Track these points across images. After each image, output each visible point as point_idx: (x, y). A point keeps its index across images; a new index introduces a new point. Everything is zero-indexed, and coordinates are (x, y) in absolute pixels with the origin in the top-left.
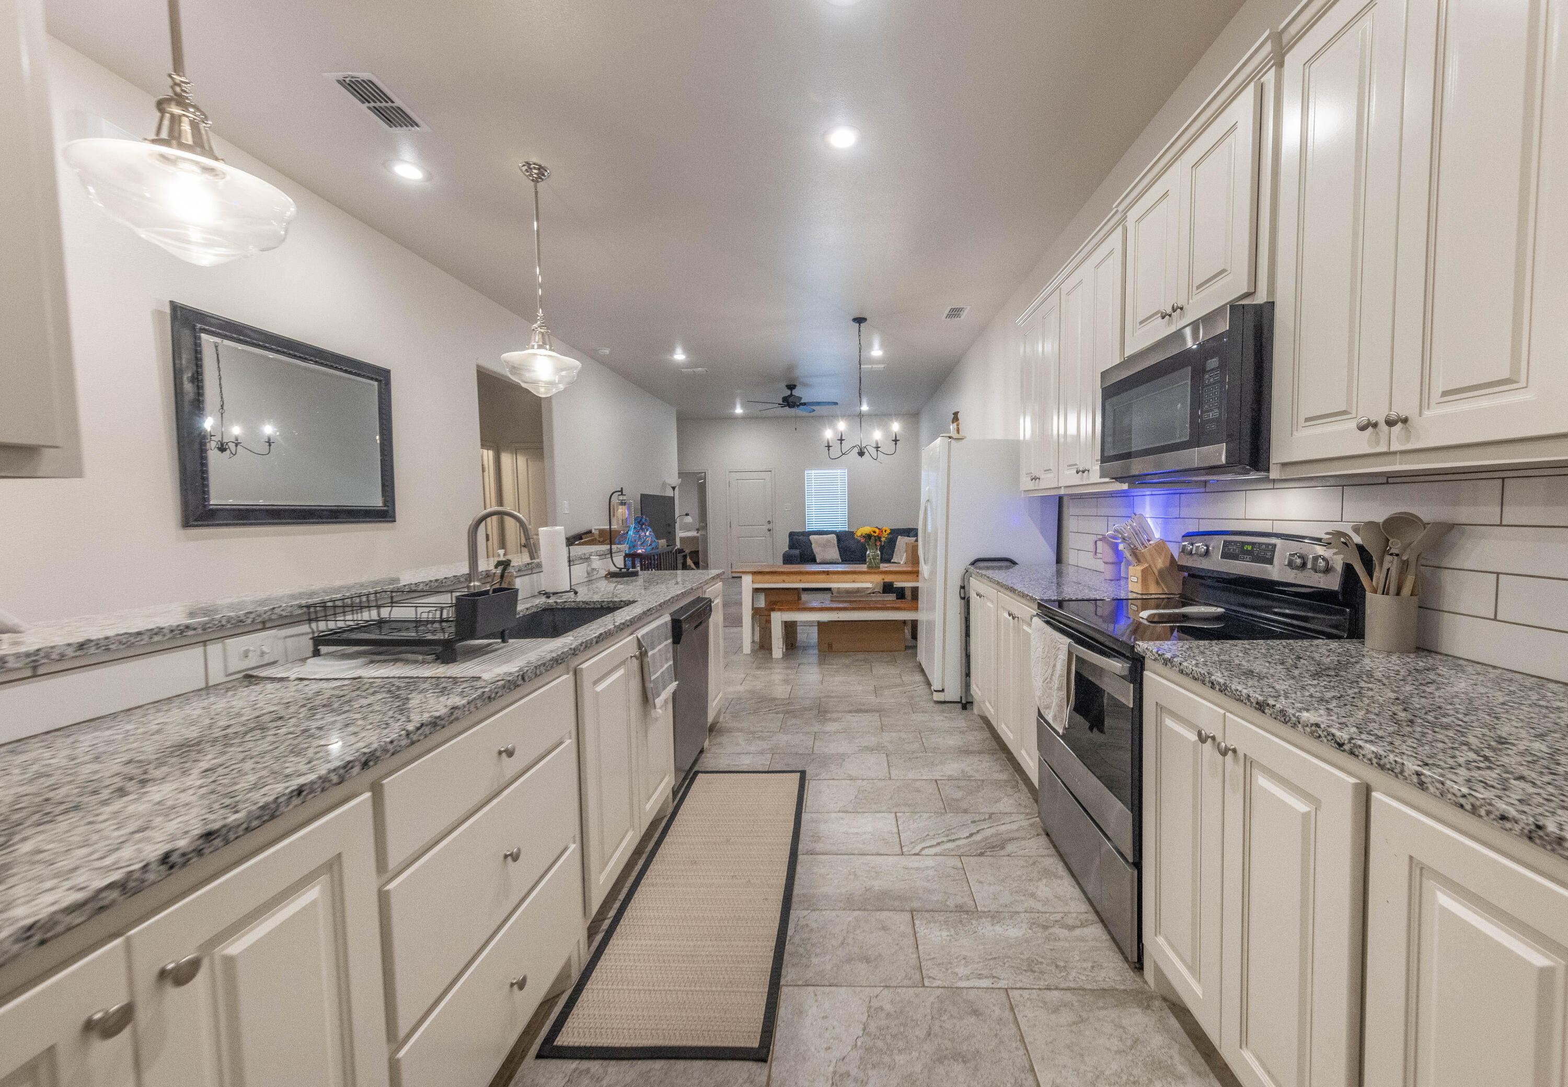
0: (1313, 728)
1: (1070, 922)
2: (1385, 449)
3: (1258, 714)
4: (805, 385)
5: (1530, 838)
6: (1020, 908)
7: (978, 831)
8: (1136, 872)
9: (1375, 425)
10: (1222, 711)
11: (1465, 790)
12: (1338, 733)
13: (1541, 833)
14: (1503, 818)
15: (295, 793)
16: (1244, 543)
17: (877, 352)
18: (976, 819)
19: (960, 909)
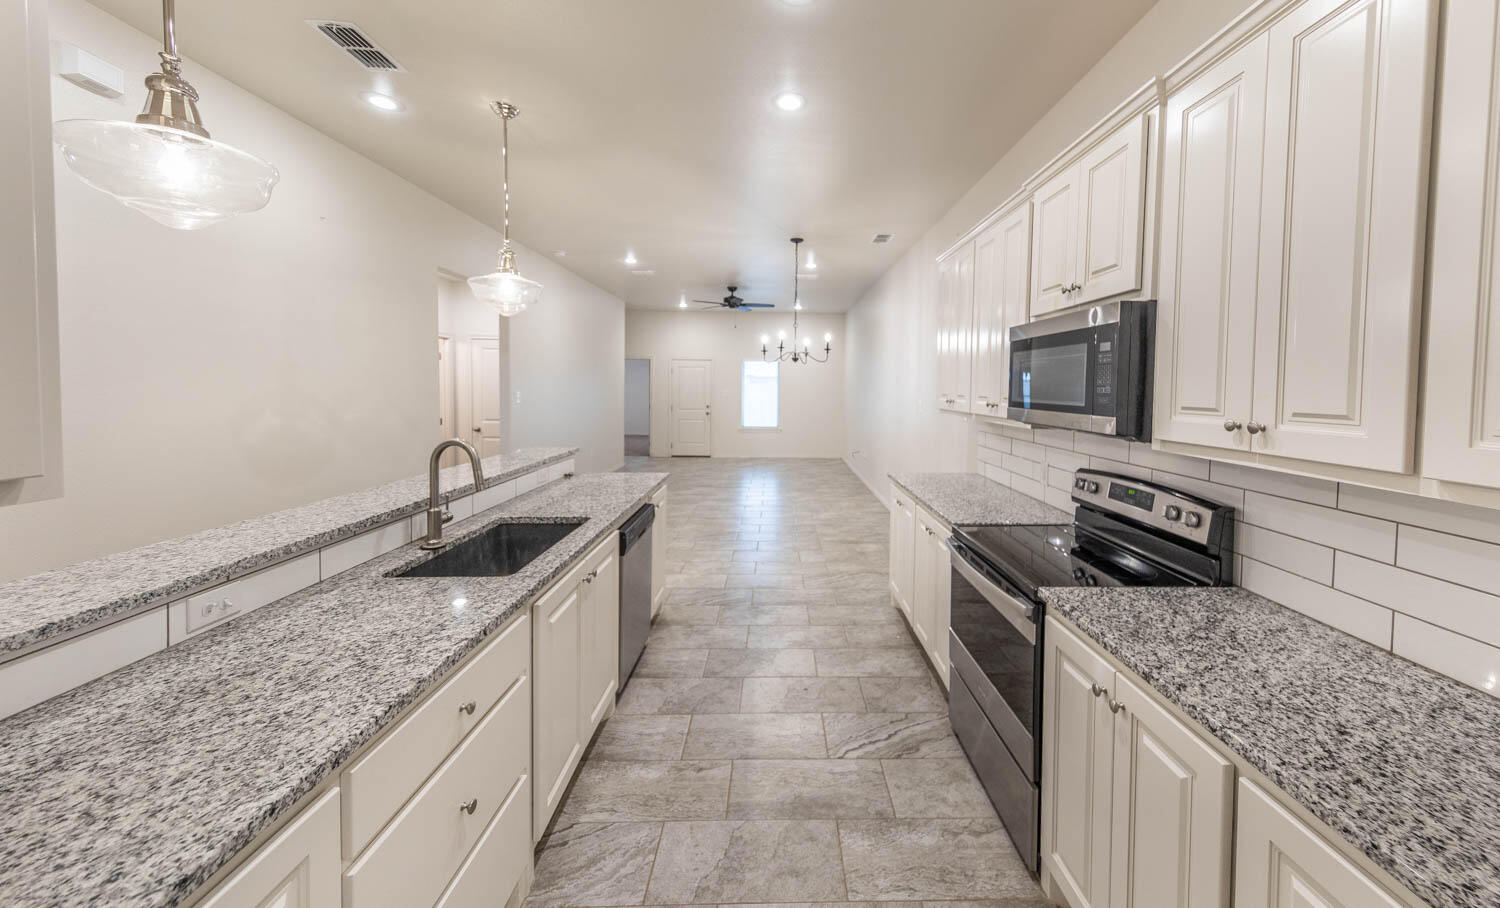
0: (1191, 709)
1: (978, 828)
2: (1247, 449)
3: (1143, 683)
4: (745, 288)
5: (1367, 854)
6: (932, 814)
7: (896, 733)
8: (1037, 791)
9: (1239, 427)
10: (1114, 671)
11: (1316, 798)
12: (1211, 720)
13: (1375, 851)
14: (1346, 830)
15: (267, 814)
16: (1128, 488)
17: (811, 264)
18: (894, 719)
19: (880, 815)
